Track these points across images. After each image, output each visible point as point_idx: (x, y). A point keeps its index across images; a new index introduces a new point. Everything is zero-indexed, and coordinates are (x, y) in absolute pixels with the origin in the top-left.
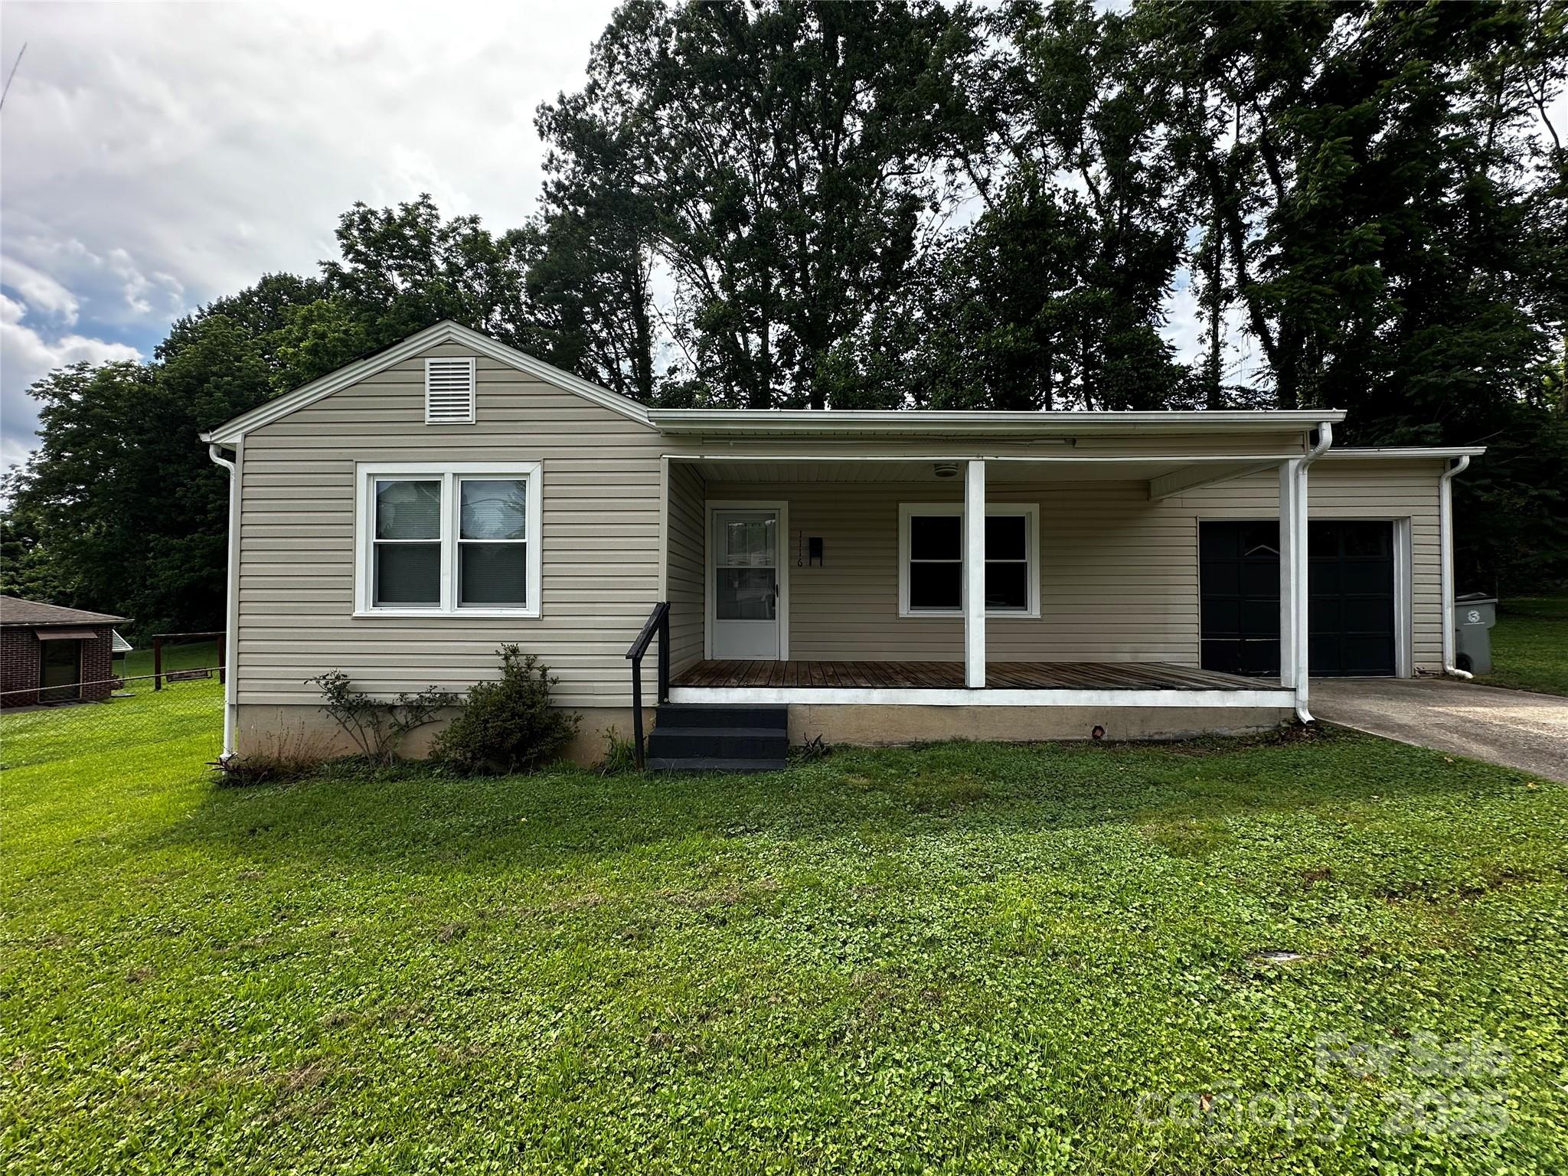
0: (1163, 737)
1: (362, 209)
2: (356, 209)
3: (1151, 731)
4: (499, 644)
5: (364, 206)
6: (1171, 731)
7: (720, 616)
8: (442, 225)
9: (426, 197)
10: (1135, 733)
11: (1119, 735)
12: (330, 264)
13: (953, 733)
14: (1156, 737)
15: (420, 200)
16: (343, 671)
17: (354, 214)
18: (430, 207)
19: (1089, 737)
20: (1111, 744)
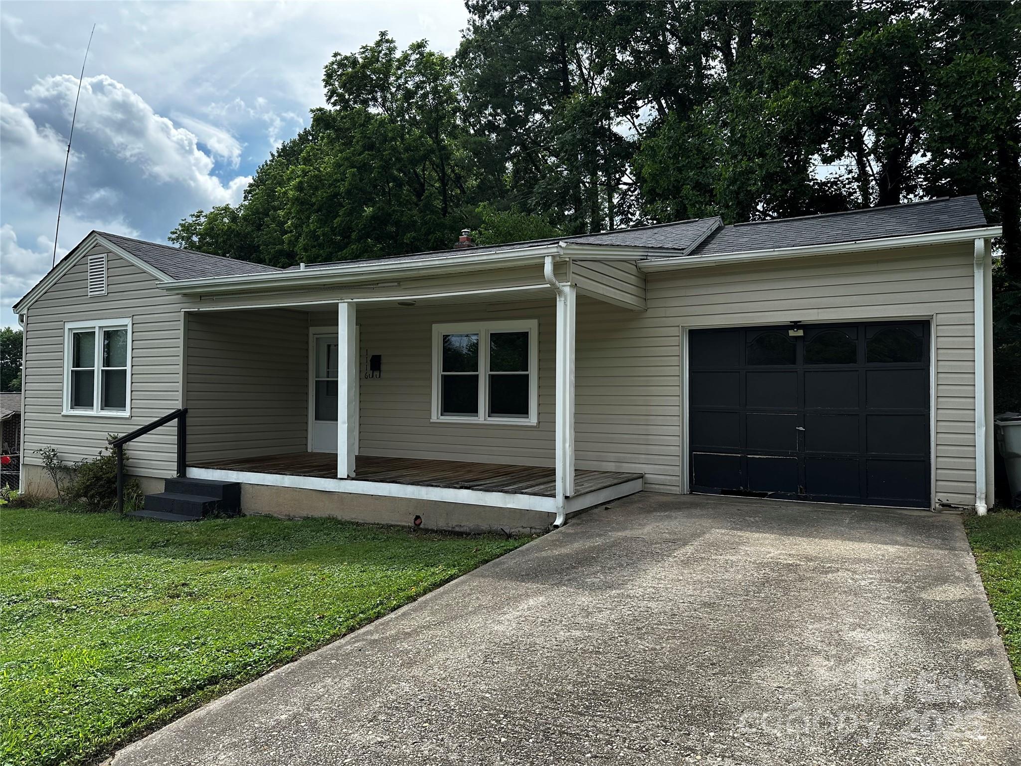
0: (462, 530)
1: (339, 58)
2: (334, 59)
3: (453, 523)
4: (107, 433)
5: (340, 54)
6: (468, 524)
7: (317, 418)
8: (398, 55)
9: (383, 34)
10: (442, 524)
11: (432, 525)
12: (318, 110)
13: (328, 512)
14: (457, 529)
15: (379, 38)
16: (53, 447)
17: (333, 63)
18: (387, 41)
19: (412, 524)
20: (427, 531)
